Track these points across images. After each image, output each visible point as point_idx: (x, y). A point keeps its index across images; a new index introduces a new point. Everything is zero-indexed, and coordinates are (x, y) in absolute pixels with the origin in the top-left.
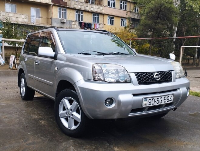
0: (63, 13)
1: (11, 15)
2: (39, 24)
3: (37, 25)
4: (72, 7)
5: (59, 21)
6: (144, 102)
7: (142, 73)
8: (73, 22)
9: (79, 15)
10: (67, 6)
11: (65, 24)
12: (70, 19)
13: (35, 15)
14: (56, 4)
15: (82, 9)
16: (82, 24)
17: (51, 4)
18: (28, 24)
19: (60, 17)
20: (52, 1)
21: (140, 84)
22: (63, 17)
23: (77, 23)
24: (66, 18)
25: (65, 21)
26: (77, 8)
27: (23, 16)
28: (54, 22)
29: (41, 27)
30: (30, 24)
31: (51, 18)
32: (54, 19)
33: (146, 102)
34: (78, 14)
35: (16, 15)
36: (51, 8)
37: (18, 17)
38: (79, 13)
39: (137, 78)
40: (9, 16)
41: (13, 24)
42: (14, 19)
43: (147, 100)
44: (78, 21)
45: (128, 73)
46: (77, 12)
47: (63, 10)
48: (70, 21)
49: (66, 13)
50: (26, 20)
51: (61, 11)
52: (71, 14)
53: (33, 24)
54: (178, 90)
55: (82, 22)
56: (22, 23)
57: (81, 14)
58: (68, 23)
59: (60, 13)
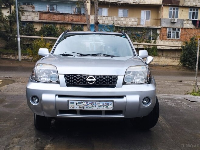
0: (174, 12)
1: (122, 19)
2: (147, 26)
3: (145, 27)
4: (185, 5)
5: (169, 21)
6: (70, 105)
7: (73, 75)
8: (186, 21)
9: (194, 13)
10: (180, 5)
11: (176, 24)
12: (182, 18)
13: (145, 17)
14: (167, 4)
15: (198, 6)
16: (196, 23)
17: (162, 5)
18: (137, 26)
19: (170, 17)
20: (163, 2)
21: (68, 85)
22: (173, 17)
23: (191, 22)
24: (177, 17)
25: (176, 21)
26: (191, 6)
27: (133, 20)
28: (164, 22)
29: (149, 28)
30: (138, 27)
31: (160, 19)
32: (164, 19)
33: (72, 105)
34: (192, 12)
35: (126, 19)
36: (162, 9)
37: (128, 20)
38: (194, 10)
39: (66, 79)
40: (121, 20)
41: (123, 27)
42: (125, 23)
43: (73, 103)
44: (191, 19)
45: (58, 74)
46: (191, 10)
47: (174, 9)
48: (181, 20)
49: (177, 13)
50: (135, 23)
51: (172, 11)
52: (183, 13)
53: (142, 26)
54: (125, 98)
55: (196, 21)
56: (132, 26)
57: (195, 12)
58: (179, 22)
59: (170, 12)
